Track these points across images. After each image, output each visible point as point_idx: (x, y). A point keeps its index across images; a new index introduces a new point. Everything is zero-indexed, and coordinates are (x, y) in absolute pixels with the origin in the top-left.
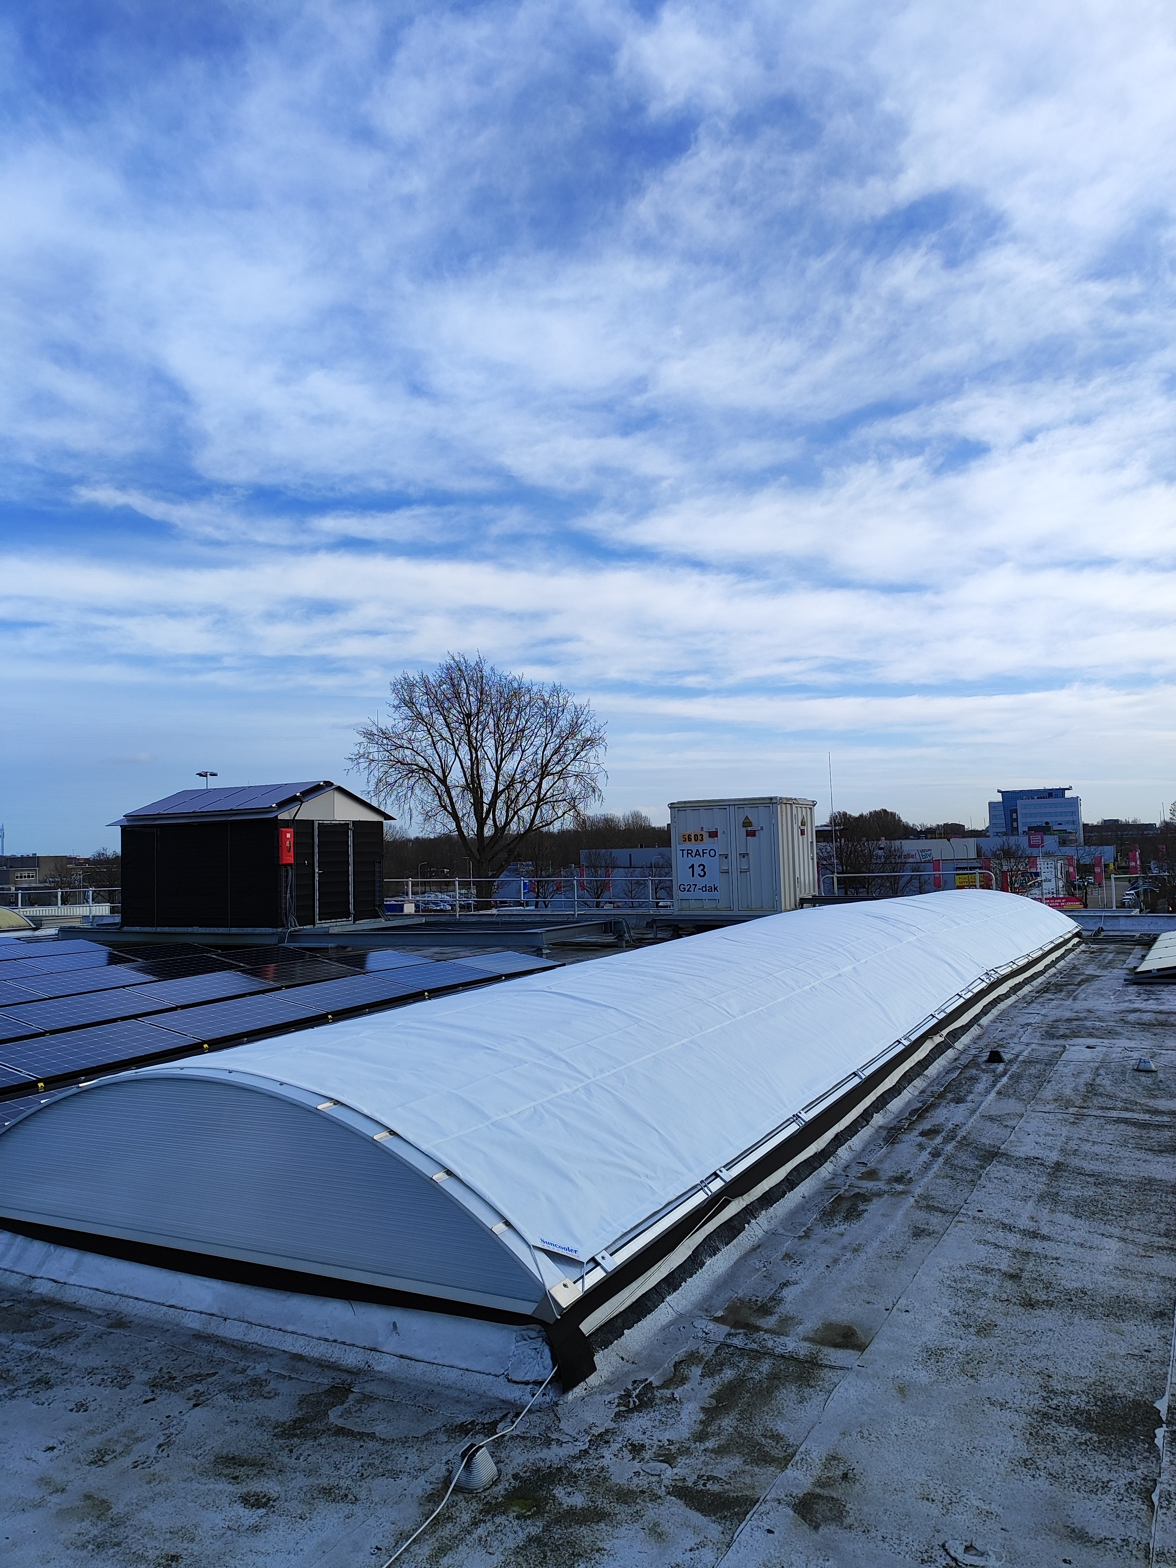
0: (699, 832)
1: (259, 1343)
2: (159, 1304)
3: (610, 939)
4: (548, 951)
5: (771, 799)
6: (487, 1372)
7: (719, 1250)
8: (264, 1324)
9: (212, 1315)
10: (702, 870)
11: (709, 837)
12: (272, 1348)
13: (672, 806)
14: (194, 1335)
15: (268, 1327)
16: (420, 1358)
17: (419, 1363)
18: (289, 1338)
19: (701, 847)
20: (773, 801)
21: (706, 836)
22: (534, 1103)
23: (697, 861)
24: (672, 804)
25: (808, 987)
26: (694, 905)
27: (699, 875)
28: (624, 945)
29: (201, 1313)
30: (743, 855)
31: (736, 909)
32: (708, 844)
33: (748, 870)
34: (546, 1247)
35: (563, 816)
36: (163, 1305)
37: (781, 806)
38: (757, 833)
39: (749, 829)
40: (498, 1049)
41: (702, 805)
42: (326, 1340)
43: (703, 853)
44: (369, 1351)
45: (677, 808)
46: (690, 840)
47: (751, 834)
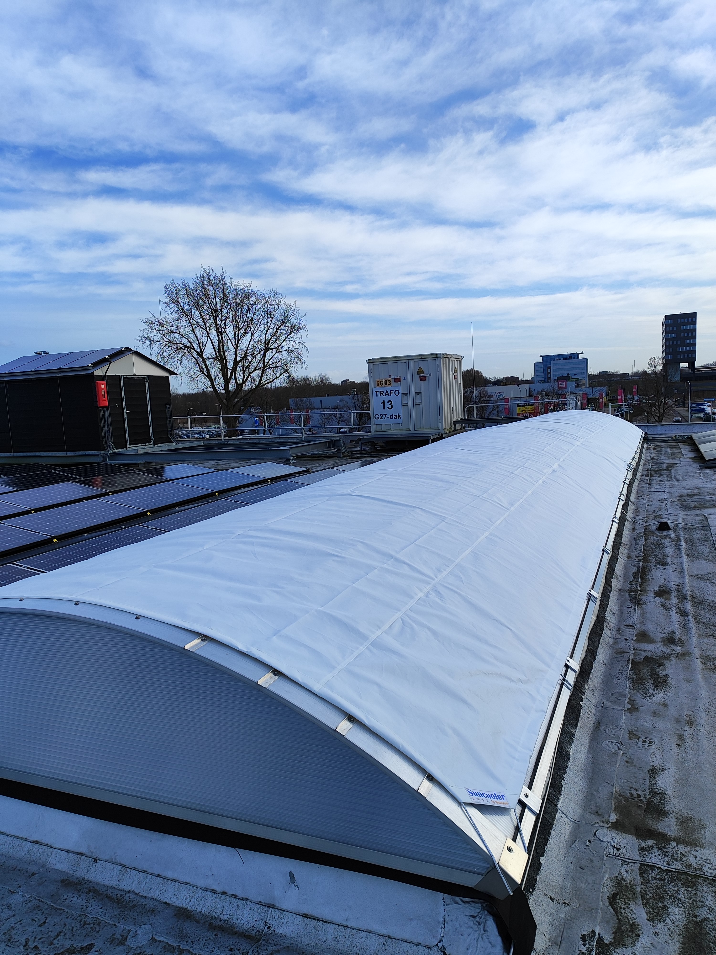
0: (388, 379)
1: (137, 891)
2: (22, 838)
3: (332, 452)
4: (294, 461)
5: (437, 354)
6: (416, 941)
7: (573, 735)
8: (140, 868)
9: (81, 854)
10: (390, 404)
11: (395, 382)
12: (152, 899)
13: (369, 362)
14: (62, 881)
15: (145, 872)
16: (329, 919)
17: (328, 925)
18: (170, 887)
19: (389, 389)
20: (438, 356)
21: (392, 381)
22: (399, 614)
23: (386, 398)
24: (369, 360)
25: (540, 482)
26: (384, 427)
27: (388, 408)
28: (342, 455)
29: (68, 852)
30: (417, 394)
31: (413, 429)
32: (393, 387)
33: (421, 403)
34: (477, 800)
35: (280, 376)
36: (26, 840)
37: (443, 360)
38: (427, 378)
39: (422, 375)
40: (343, 555)
41: (390, 360)
42: (214, 891)
43: (391, 393)
44: (266, 909)
45: (372, 363)
46: (382, 384)
47: (423, 379)
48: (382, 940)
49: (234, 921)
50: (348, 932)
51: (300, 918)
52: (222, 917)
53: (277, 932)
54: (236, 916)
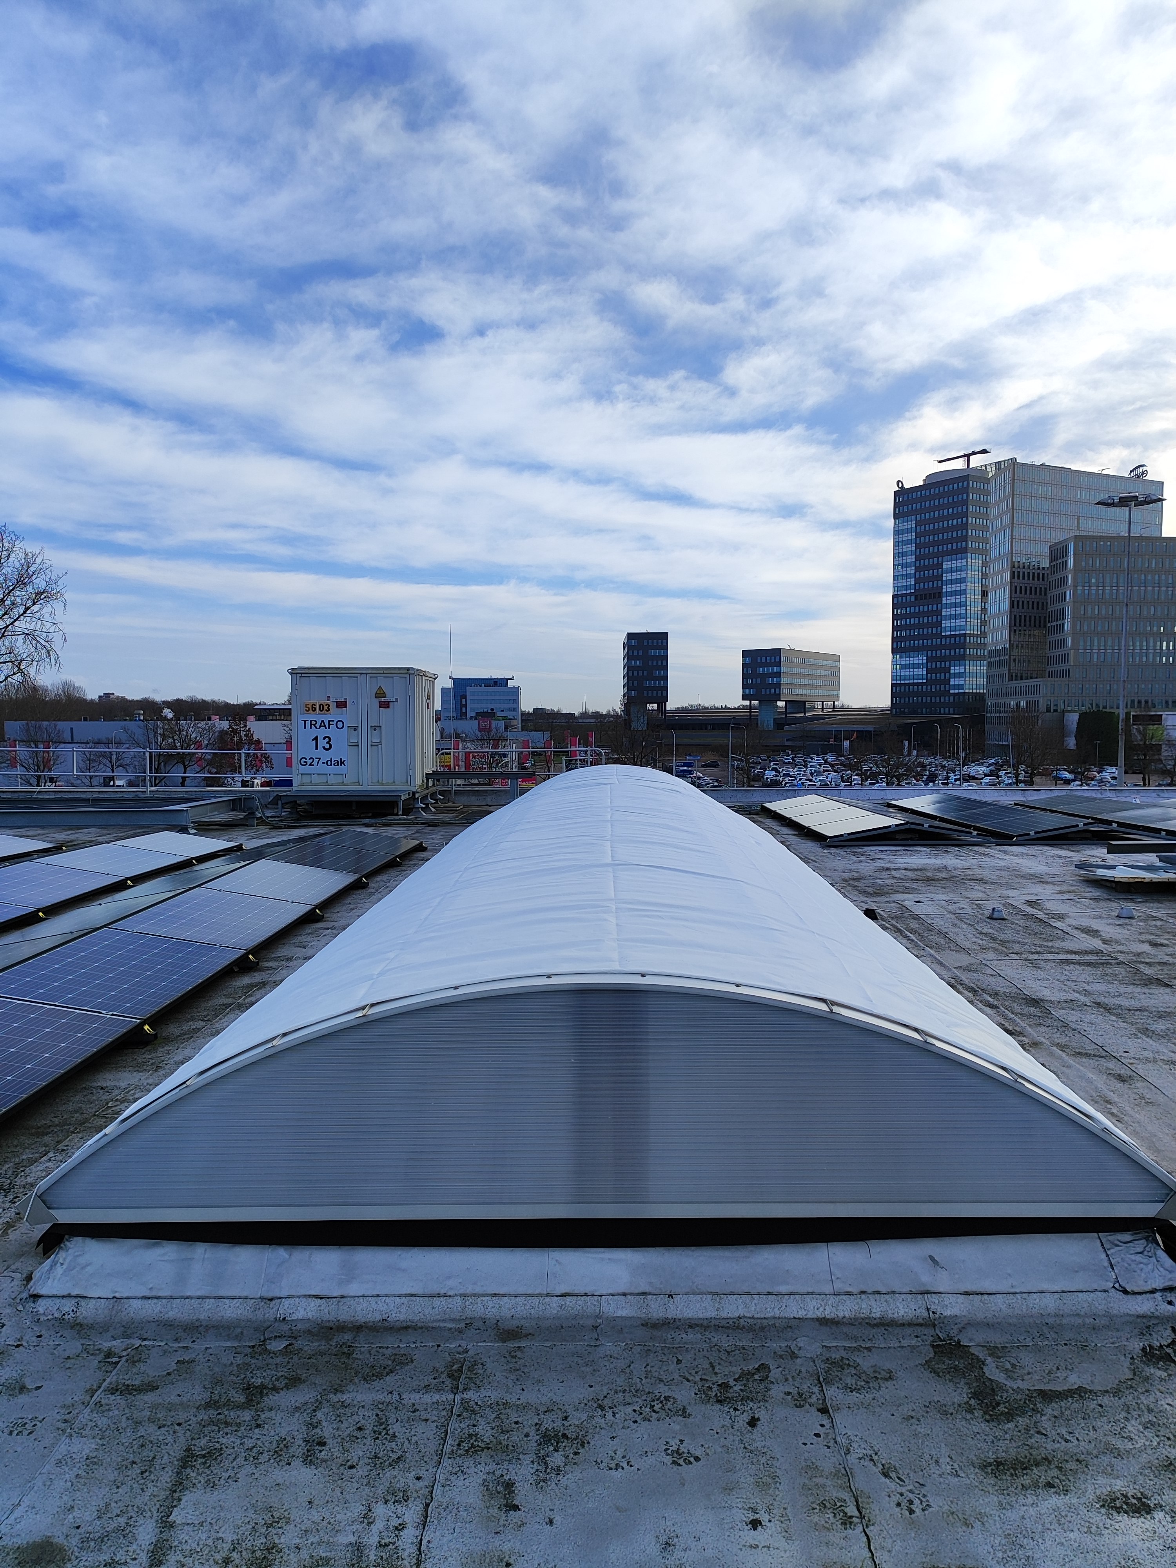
0: (325, 702)
5: (408, 669)
6: (1090, 1289)
8: (738, 1291)
9: (644, 1294)
10: (327, 743)
11: (337, 707)
13: (293, 672)
16: (992, 1290)
17: (994, 1296)
18: (791, 1301)
19: (326, 717)
20: (410, 672)
21: (333, 706)
23: (322, 733)
24: (293, 669)
26: (316, 779)
27: (324, 748)
28: (257, 823)
29: (625, 1295)
30: (374, 728)
31: (365, 783)
32: (335, 714)
33: (380, 743)
36: (548, 1295)
37: (415, 678)
38: (391, 705)
39: (383, 700)
41: (329, 672)
42: (849, 1294)
43: (329, 725)
44: (921, 1296)
45: (298, 674)
46: (314, 710)
47: (385, 705)
48: (1057, 1296)
49: (890, 1316)
50: (1019, 1298)
51: (961, 1298)
52: (874, 1315)
53: (945, 1314)
54: (890, 1312)
